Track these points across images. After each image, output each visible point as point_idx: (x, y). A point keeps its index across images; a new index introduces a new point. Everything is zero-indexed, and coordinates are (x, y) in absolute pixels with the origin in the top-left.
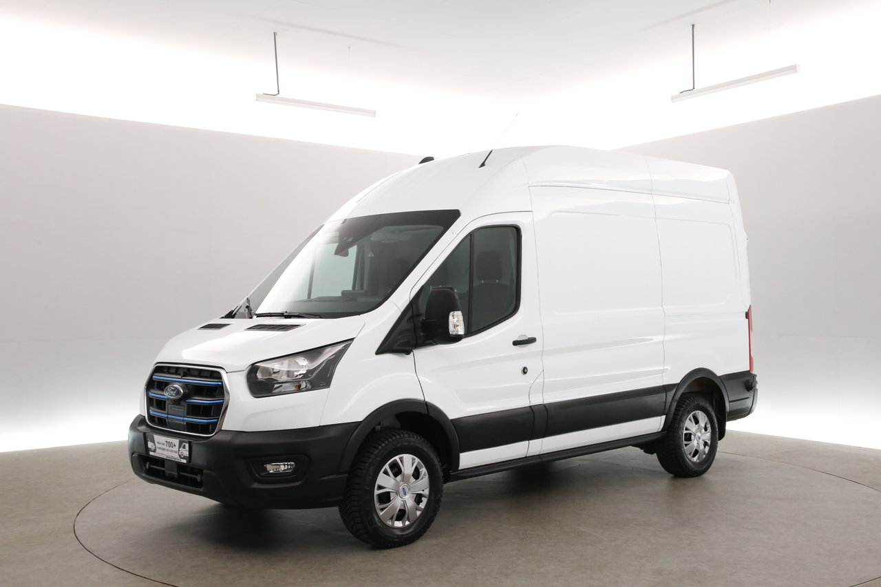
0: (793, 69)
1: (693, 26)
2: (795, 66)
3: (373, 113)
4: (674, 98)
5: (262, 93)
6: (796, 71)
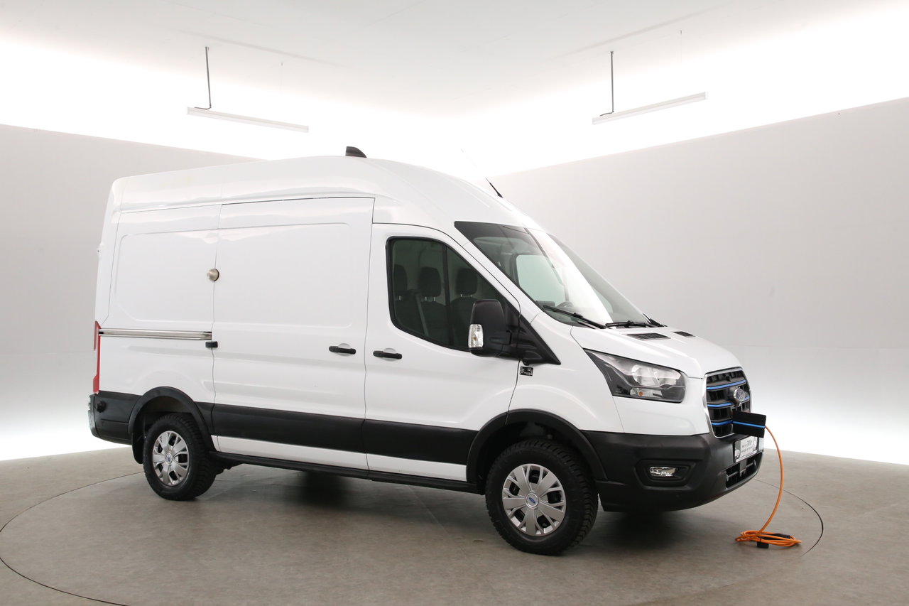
0: (702, 96)
1: (612, 53)
2: (705, 93)
3: (306, 129)
4: (596, 121)
5: (193, 107)
6: (705, 99)
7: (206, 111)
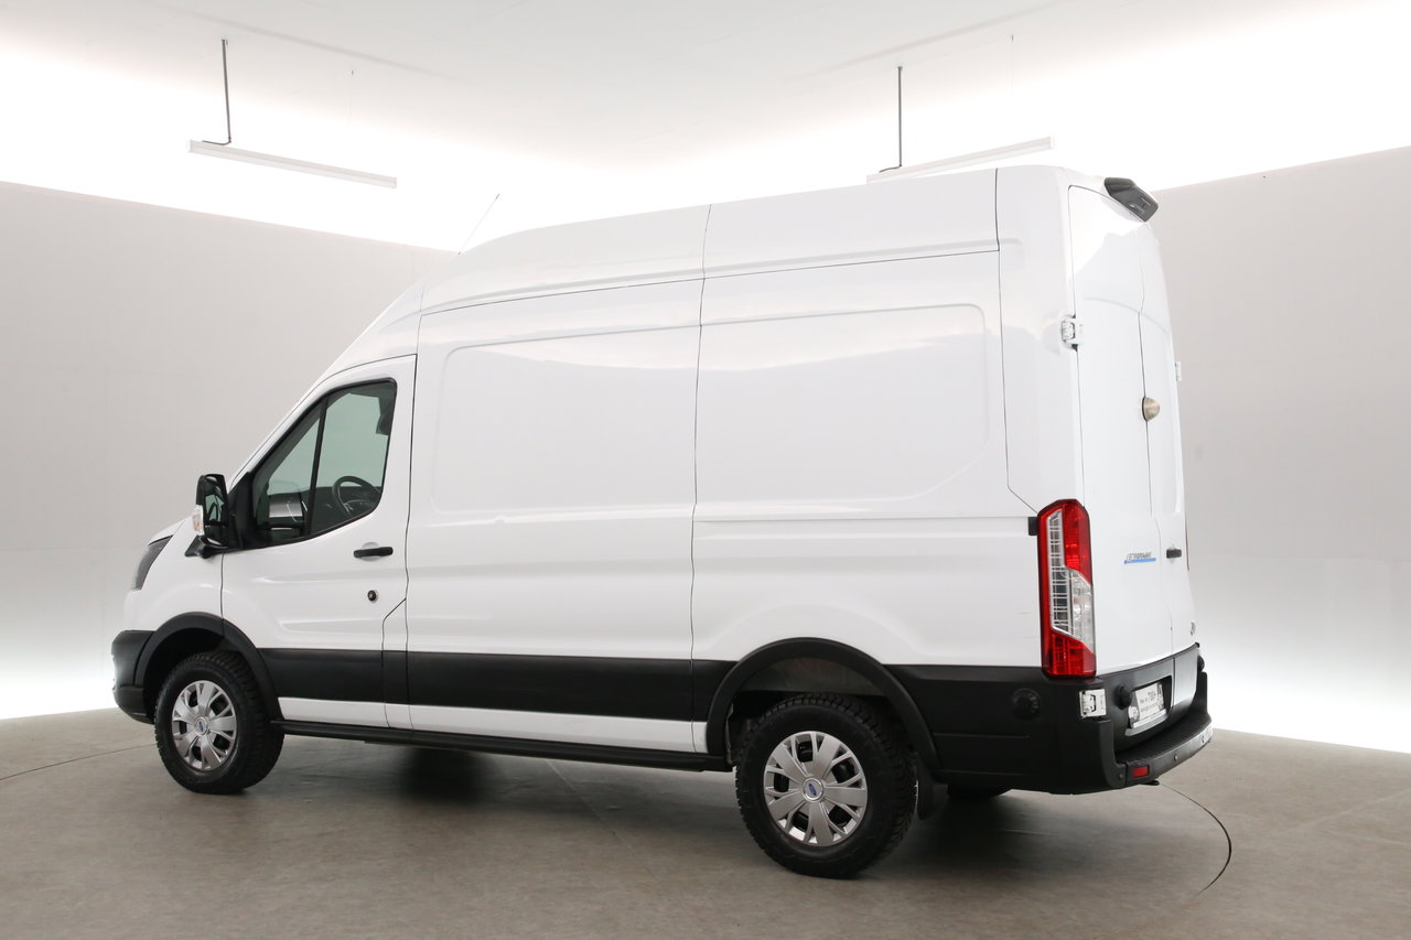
0: (1046, 143)
1: (900, 69)
2: (1049, 138)
3: (391, 182)
5: (200, 140)
6: (1049, 148)
7: (222, 148)
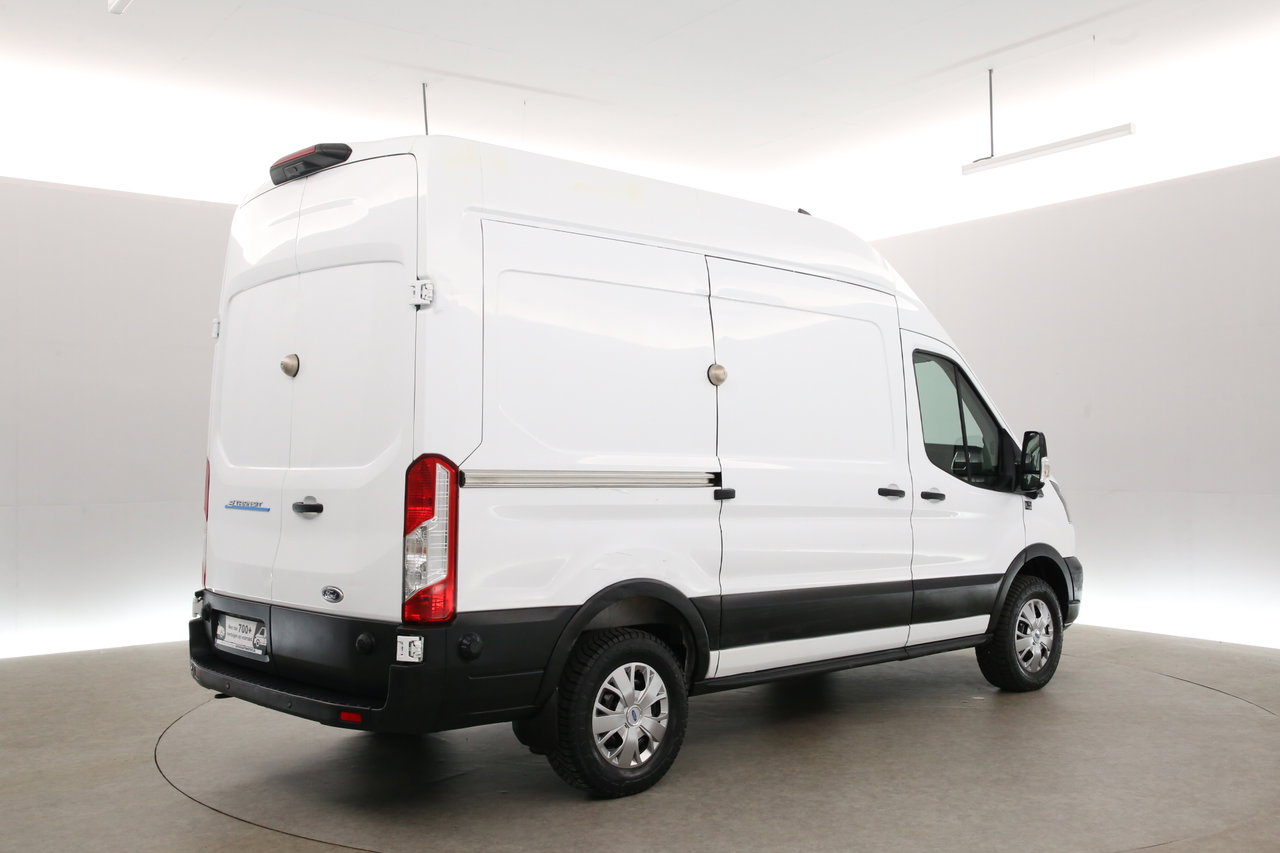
0: (1126, 129)
1: (991, 71)
2: (1130, 124)
4: (965, 170)
6: (1130, 133)
